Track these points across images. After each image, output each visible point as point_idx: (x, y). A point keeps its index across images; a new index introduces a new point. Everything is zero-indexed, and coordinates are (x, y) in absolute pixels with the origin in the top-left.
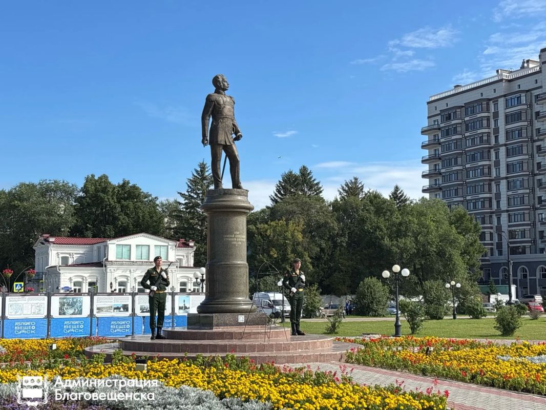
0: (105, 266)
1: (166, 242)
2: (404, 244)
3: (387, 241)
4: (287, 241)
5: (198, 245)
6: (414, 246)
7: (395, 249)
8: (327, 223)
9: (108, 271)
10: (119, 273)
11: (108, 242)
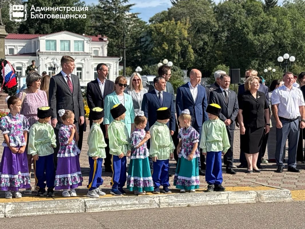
0: (38, 56)
1: (82, 38)
2: (264, 38)
3: (251, 37)
4: (175, 37)
5: (110, 40)
6: (273, 40)
7: (256, 42)
8: (208, 22)
9: (40, 59)
10: (49, 60)
11: (40, 38)
